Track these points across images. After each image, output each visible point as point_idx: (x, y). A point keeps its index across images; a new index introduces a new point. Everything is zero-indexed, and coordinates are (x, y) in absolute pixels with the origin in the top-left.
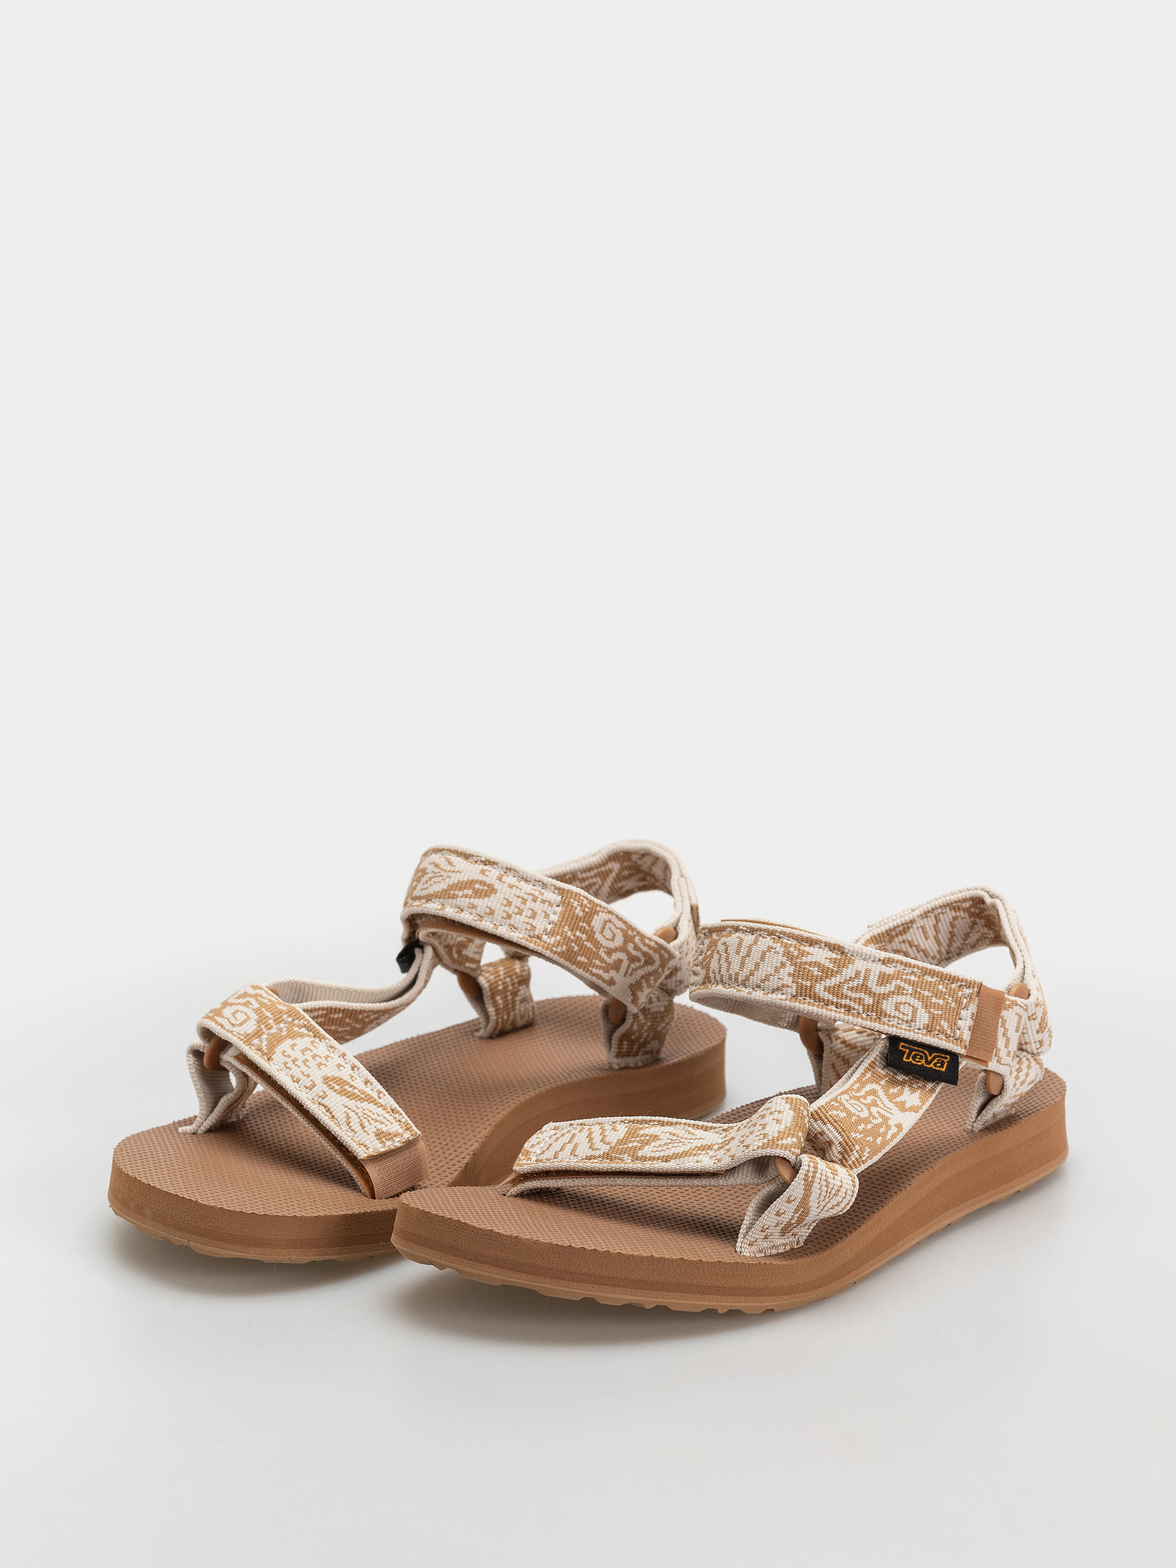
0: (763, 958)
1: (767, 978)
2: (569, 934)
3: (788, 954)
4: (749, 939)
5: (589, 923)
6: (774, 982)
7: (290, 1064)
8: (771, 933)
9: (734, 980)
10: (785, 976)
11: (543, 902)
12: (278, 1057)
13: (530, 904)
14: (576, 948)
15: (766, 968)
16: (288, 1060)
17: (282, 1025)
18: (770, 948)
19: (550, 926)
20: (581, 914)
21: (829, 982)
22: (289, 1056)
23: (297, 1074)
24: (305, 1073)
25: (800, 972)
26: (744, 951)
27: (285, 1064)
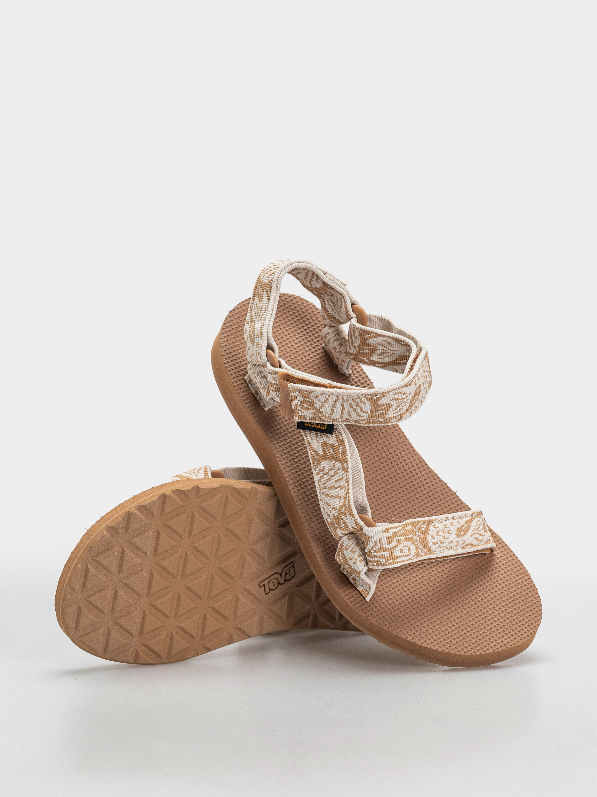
7: (442, 545)
12: (433, 547)
16: (439, 544)
17: (417, 534)
22: (437, 543)
23: (448, 546)
24: (450, 542)
27: (440, 547)
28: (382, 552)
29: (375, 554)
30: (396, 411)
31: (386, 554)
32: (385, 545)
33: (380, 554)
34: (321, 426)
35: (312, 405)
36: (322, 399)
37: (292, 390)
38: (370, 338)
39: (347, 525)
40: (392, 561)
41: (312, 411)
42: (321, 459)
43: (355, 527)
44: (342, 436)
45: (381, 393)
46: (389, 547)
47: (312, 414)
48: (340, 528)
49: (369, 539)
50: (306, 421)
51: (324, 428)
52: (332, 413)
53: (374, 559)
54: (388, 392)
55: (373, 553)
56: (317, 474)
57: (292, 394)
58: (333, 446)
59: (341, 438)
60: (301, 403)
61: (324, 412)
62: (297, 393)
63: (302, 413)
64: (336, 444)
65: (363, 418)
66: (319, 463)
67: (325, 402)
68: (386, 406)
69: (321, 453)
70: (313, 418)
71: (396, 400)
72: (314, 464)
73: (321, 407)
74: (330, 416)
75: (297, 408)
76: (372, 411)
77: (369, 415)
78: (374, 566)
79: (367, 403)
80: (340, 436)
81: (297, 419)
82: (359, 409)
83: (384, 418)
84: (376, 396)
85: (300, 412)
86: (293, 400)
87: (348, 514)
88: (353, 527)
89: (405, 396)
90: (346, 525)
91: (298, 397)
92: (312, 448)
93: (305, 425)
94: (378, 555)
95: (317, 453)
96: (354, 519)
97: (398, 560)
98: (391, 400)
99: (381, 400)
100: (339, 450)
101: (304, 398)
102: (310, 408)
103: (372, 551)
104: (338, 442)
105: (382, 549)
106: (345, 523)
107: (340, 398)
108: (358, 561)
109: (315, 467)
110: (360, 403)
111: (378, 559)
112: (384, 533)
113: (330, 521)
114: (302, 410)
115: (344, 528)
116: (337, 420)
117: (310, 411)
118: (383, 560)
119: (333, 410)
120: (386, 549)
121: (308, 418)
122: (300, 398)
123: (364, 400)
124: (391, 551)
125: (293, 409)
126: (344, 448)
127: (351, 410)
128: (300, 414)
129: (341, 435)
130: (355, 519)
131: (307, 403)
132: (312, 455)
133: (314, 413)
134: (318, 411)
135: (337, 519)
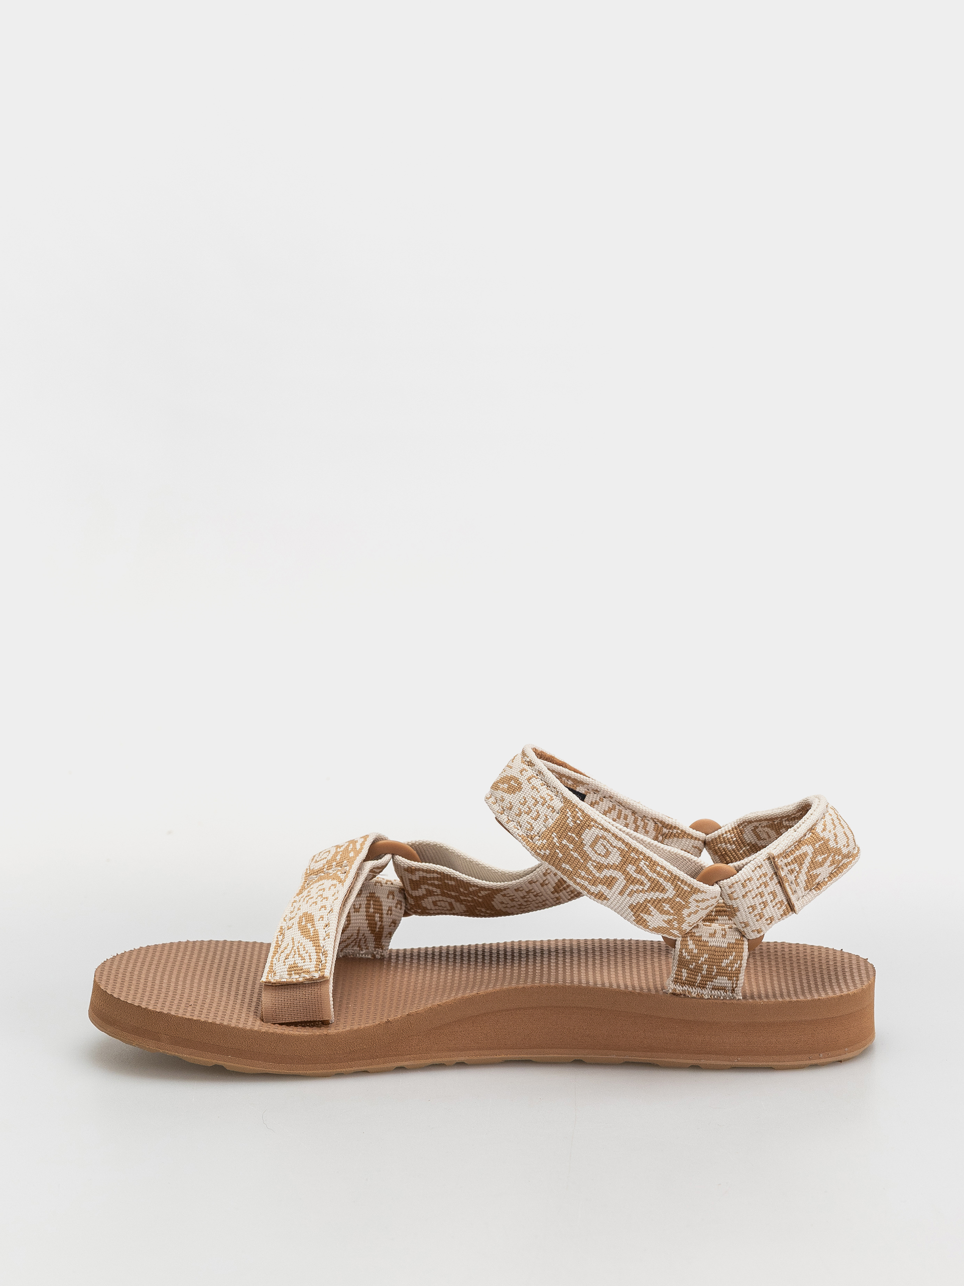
2: (555, 840)
5: (579, 834)
11: (549, 807)
13: (539, 807)
14: (560, 855)
19: (544, 829)
20: (571, 825)
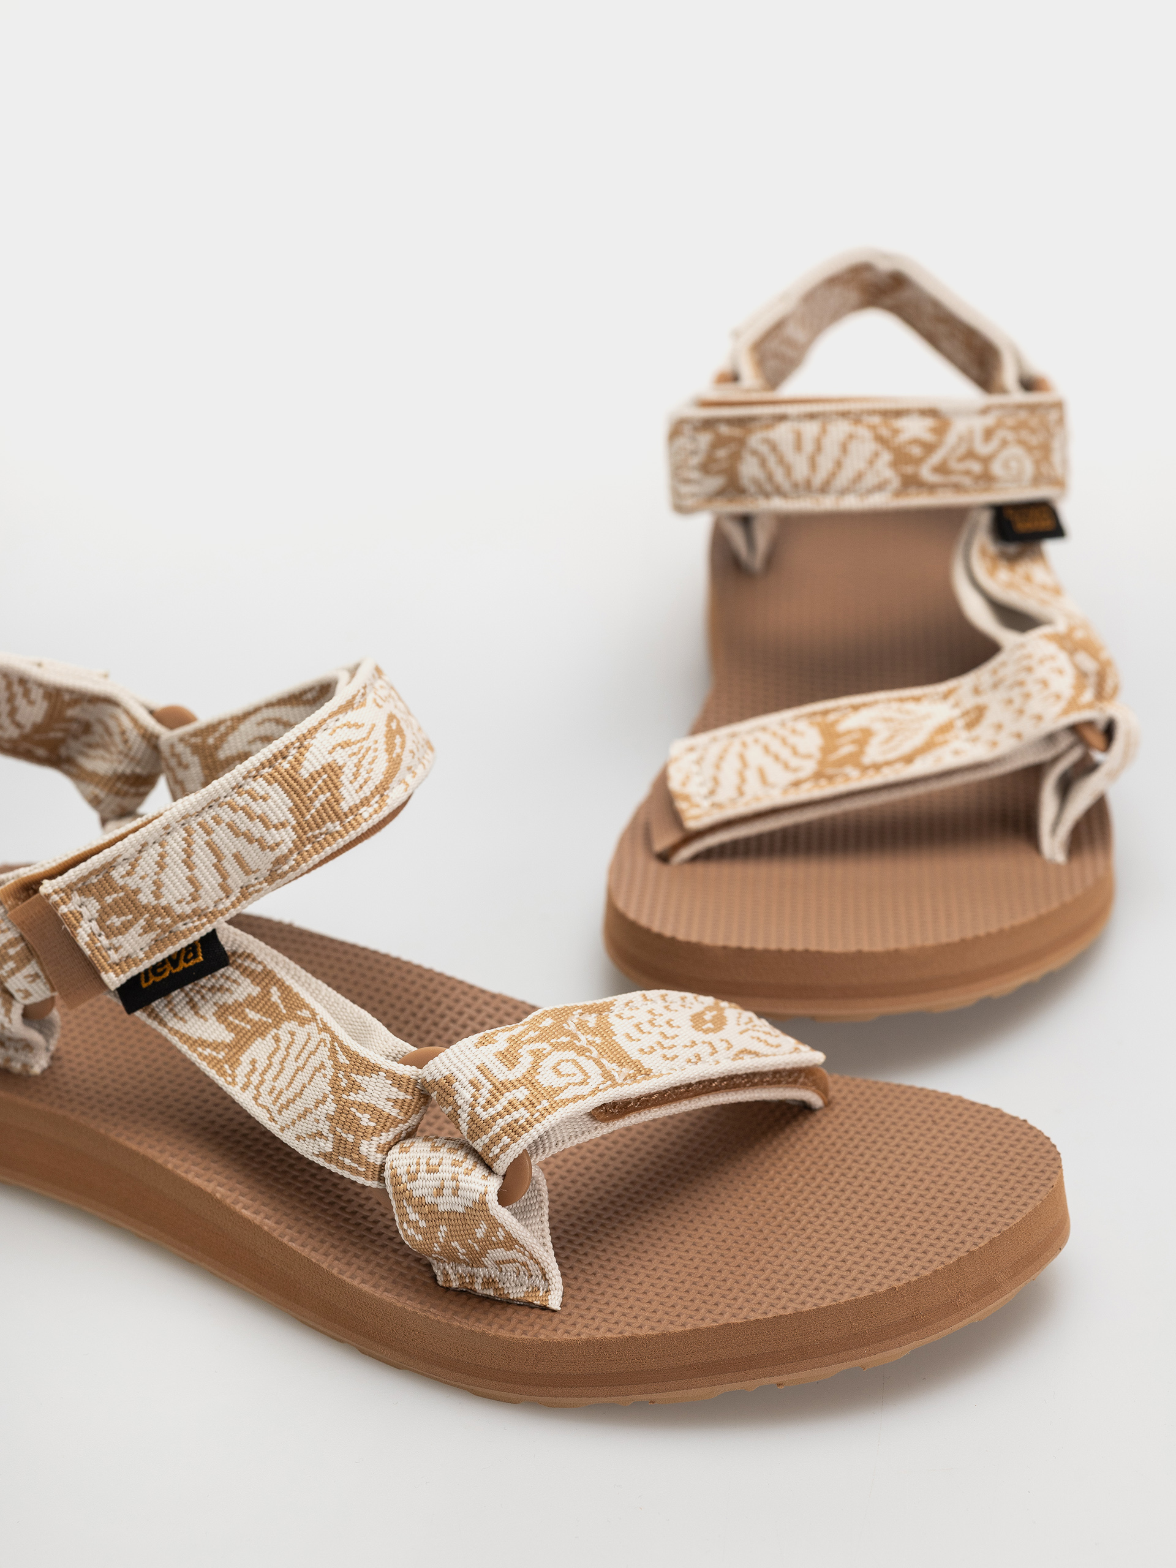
0: (844, 448)
1: (859, 477)
3: (880, 439)
4: (810, 429)
6: (870, 480)
8: (844, 415)
9: (807, 488)
10: (884, 469)
15: (854, 463)
18: (851, 437)
21: (936, 458)
25: (901, 458)
26: (808, 447)
28: (507, 1094)
29: (492, 1111)
30: (360, 780)
31: (521, 1094)
32: (502, 1073)
33: (504, 1101)
34: (187, 961)
35: (130, 904)
36: (148, 862)
37: (55, 898)
38: (222, 739)
39: (375, 1108)
40: (545, 1103)
41: (142, 922)
42: (234, 1050)
43: (402, 1095)
44: (260, 963)
45: (292, 744)
46: (518, 1072)
47: (145, 932)
48: (366, 1134)
49: (450, 1083)
50: (141, 968)
51: (197, 961)
52: (196, 891)
53: (496, 1129)
54: (309, 731)
55: (485, 1115)
56: (245, 1088)
57: (63, 909)
58: (251, 1002)
59: (260, 968)
60: (101, 921)
61: (174, 903)
62: (76, 898)
63: (116, 950)
64: (255, 991)
65: (284, 849)
66: (234, 1062)
67: (161, 866)
68: (325, 776)
69: (228, 1037)
70: (158, 943)
71: (342, 747)
72: (223, 1074)
73: (157, 895)
74: (194, 905)
75: (99, 944)
76: (296, 810)
77: (294, 828)
78: (508, 1146)
79: (272, 793)
80: (253, 966)
81: (114, 980)
82: (260, 825)
83: (339, 818)
84: (284, 758)
85: (112, 952)
86: (76, 929)
87: (359, 1078)
88: (395, 1101)
89: (362, 733)
90: (372, 1109)
91: (83, 910)
92: (195, 1043)
93: (144, 985)
94: (499, 1107)
95: (216, 1046)
96: (382, 1074)
97: (563, 1096)
98: (330, 753)
99: (305, 763)
100: (273, 999)
101: (100, 899)
102: (130, 917)
103: (479, 1110)
104: (258, 984)
105: (499, 1089)
106: (365, 1108)
107: (194, 825)
108: (461, 1177)
109: (229, 1079)
110: (253, 805)
111: (508, 1119)
112: (482, 1048)
113: (328, 1147)
114: (114, 940)
115: (373, 1124)
116: (221, 907)
117: (137, 928)
118: (522, 1114)
119: (191, 881)
120: (511, 1083)
121: (142, 955)
122: (91, 908)
123: (259, 786)
124: (529, 1081)
125: (88, 952)
126: (285, 989)
127: (241, 844)
128: (114, 956)
129: (254, 960)
130: (387, 1072)
131: (117, 908)
132: (205, 1058)
133: (149, 928)
134: (156, 911)
135: (343, 1118)
